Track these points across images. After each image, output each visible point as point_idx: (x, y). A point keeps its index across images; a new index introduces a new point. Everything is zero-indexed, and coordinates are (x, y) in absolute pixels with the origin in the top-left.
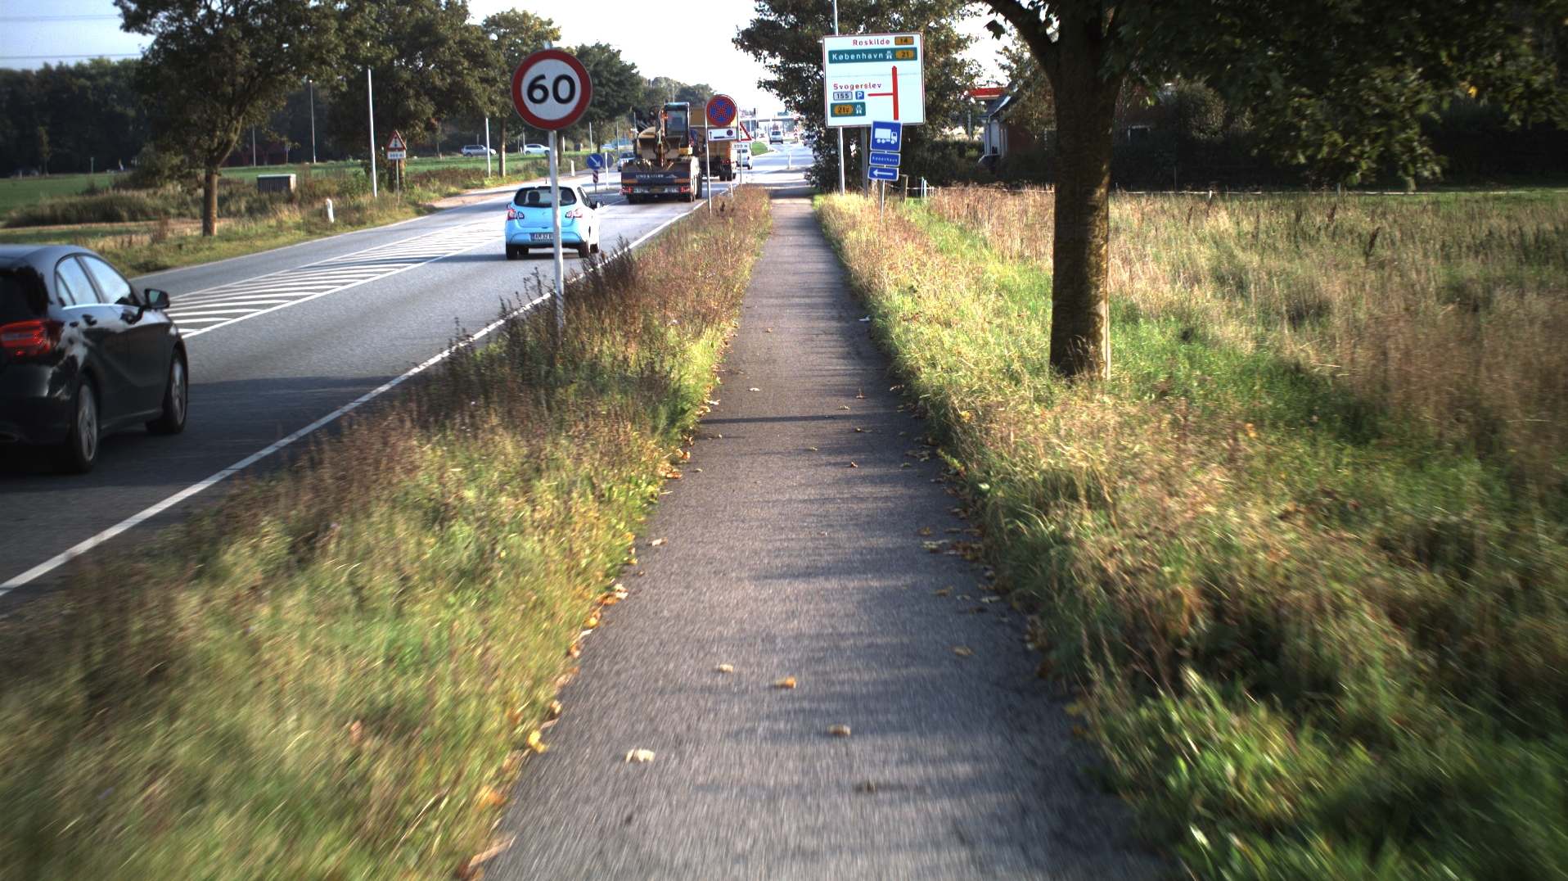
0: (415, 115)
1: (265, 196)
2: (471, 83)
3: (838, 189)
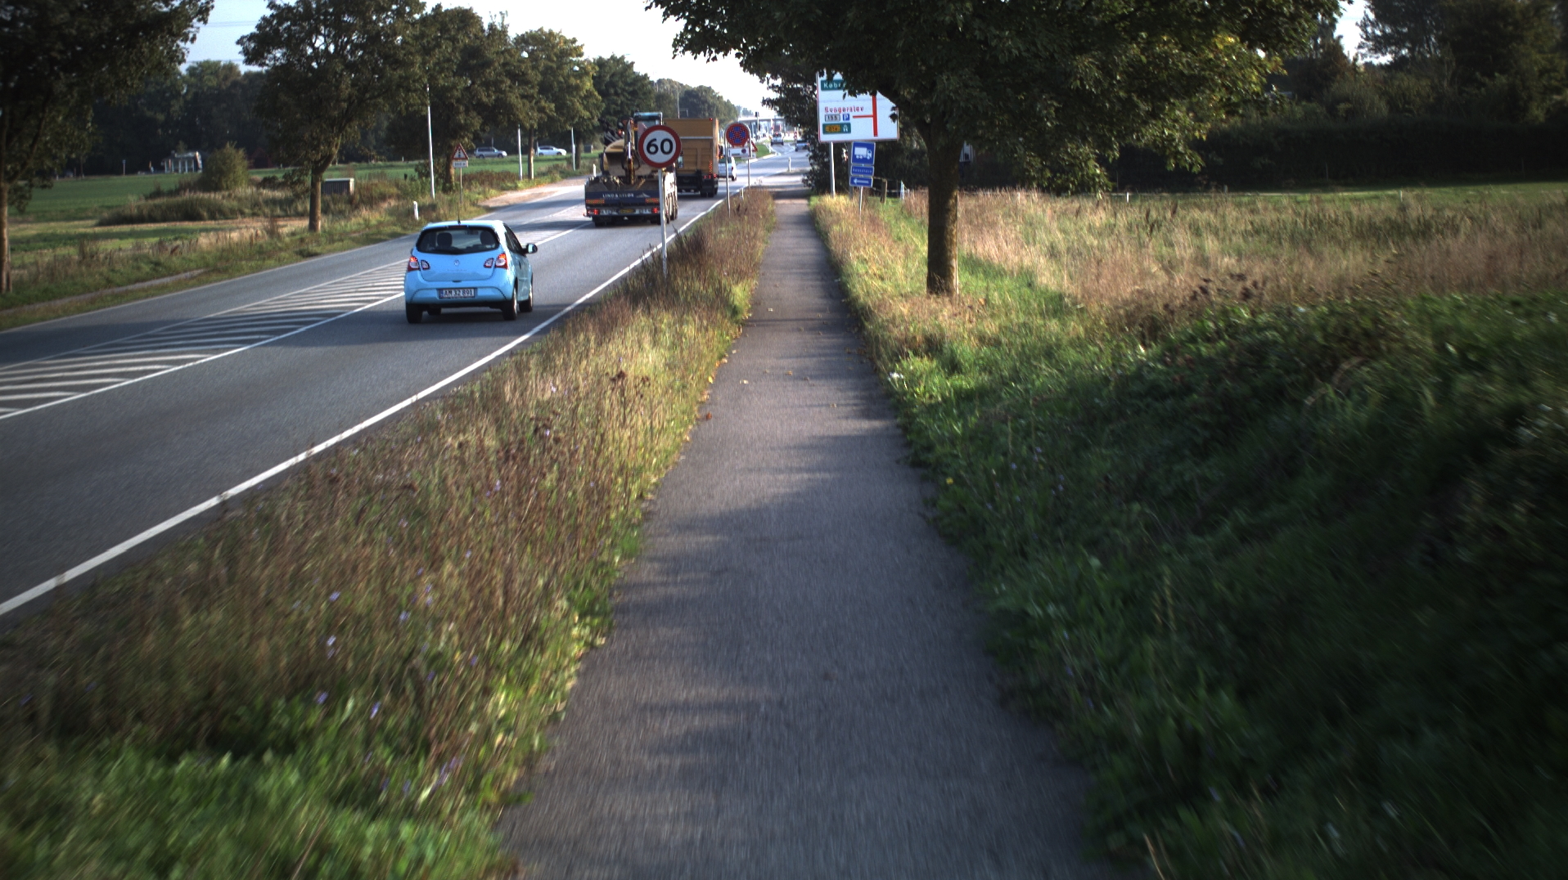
0: (465, 128)
2: (514, 98)
3: (830, 192)
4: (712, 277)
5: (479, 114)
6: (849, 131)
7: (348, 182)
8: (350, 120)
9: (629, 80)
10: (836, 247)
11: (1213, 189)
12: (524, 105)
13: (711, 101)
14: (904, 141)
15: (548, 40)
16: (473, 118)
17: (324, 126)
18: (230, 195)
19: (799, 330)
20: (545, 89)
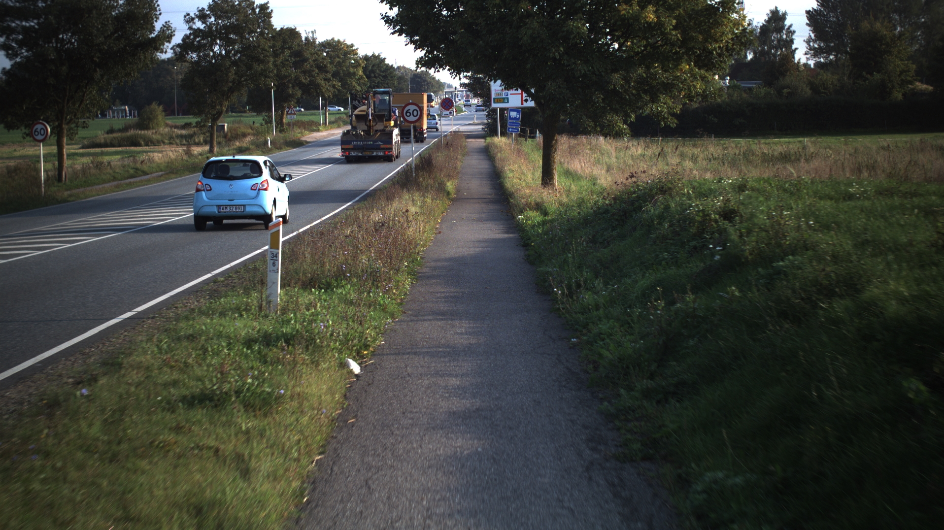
2: (320, 80)
3: (497, 135)
4: (436, 177)
5: (300, 88)
6: (508, 102)
7: (225, 126)
9: (382, 69)
10: (498, 164)
11: (706, 137)
12: (326, 84)
13: (430, 80)
15: (337, 46)
16: (297, 91)
17: (219, 95)
18: (156, 132)
19: (479, 203)
20: (335, 75)
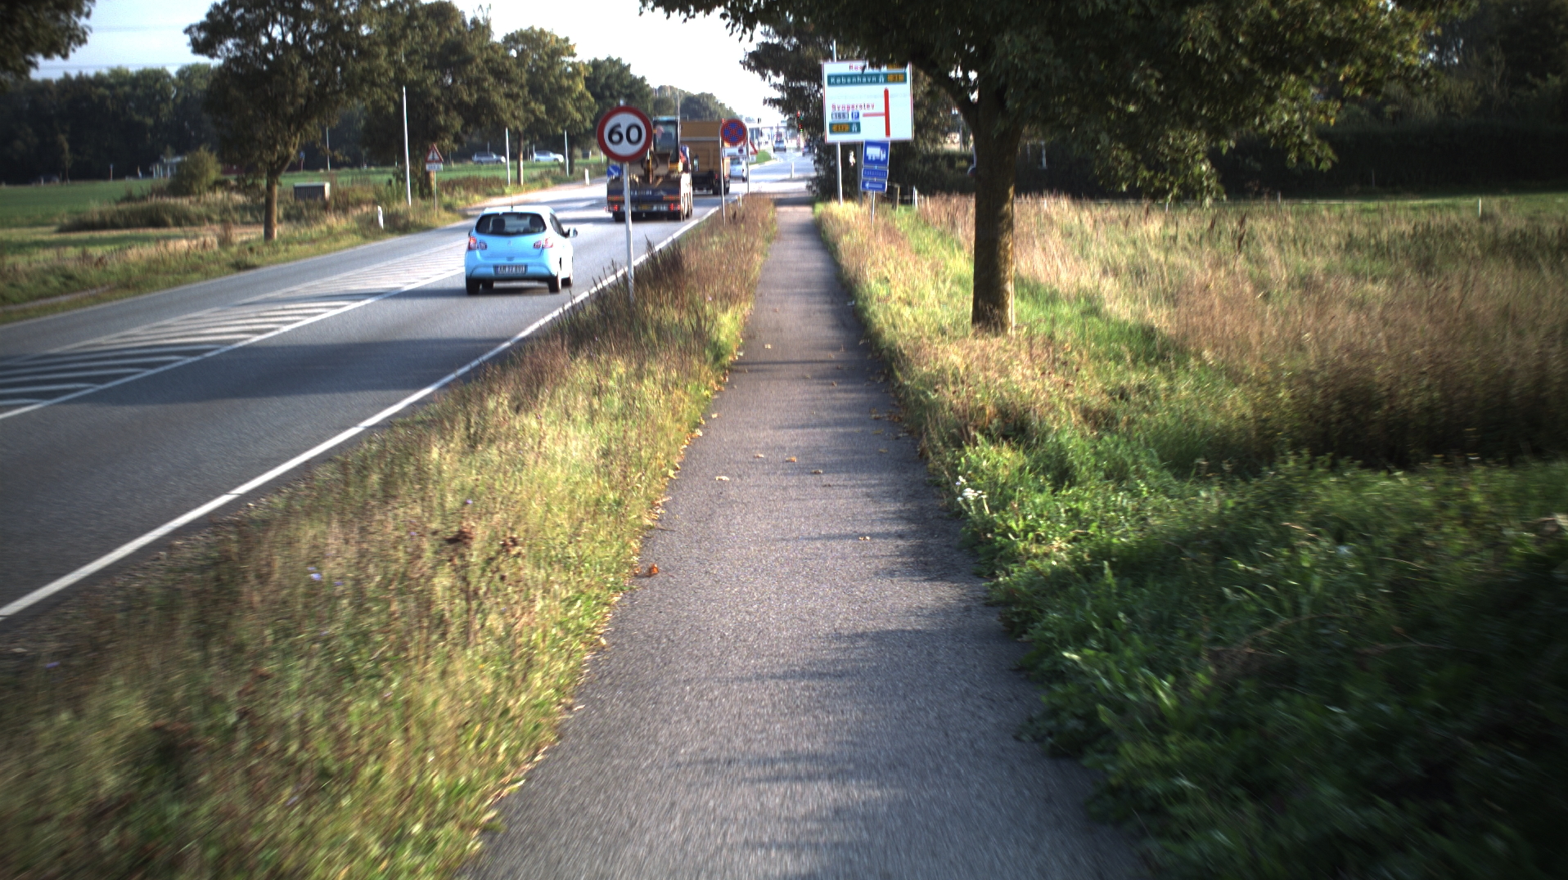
0: (445, 129)
1: (301, 203)
2: (497, 98)
3: (836, 198)
4: (692, 302)
5: (460, 113)
6: (859, 130)
7: (323, 188)
8: (308, 118)
9: (625, 83)
10: (847, 260)
11: (1265, 197)
12: (509, 104)
13: (712, 107)
14: (917, 144)
15: (539, 39)
16: (453, 119)
18: (197, 201)
19: (805, 378)
20: (535, 90)
